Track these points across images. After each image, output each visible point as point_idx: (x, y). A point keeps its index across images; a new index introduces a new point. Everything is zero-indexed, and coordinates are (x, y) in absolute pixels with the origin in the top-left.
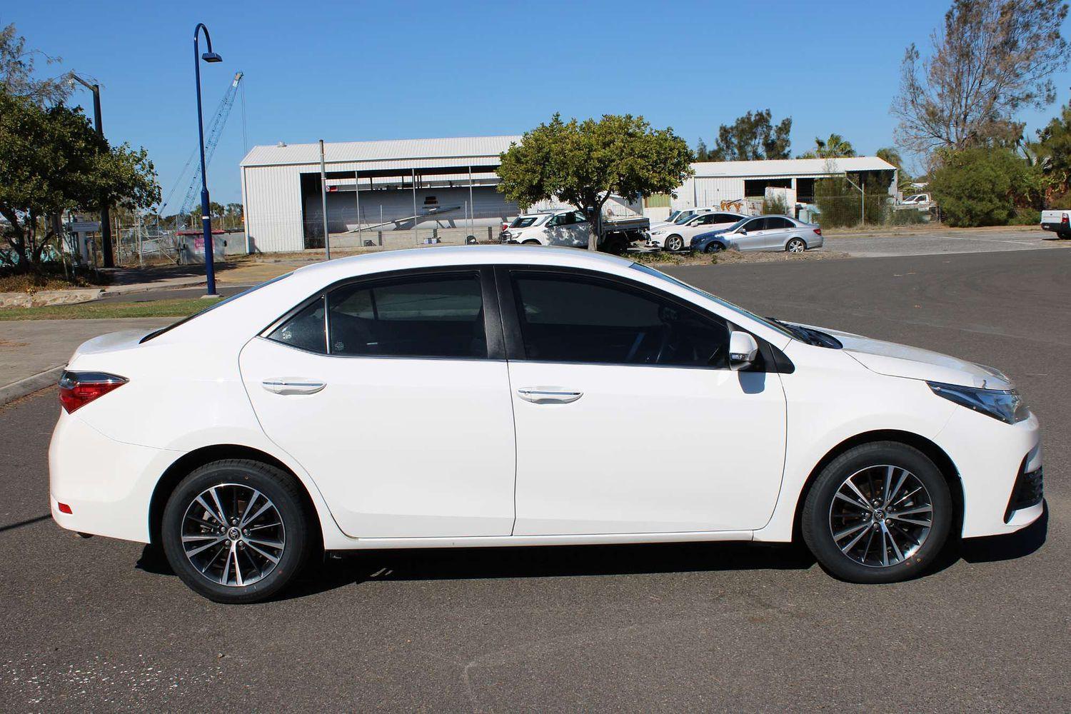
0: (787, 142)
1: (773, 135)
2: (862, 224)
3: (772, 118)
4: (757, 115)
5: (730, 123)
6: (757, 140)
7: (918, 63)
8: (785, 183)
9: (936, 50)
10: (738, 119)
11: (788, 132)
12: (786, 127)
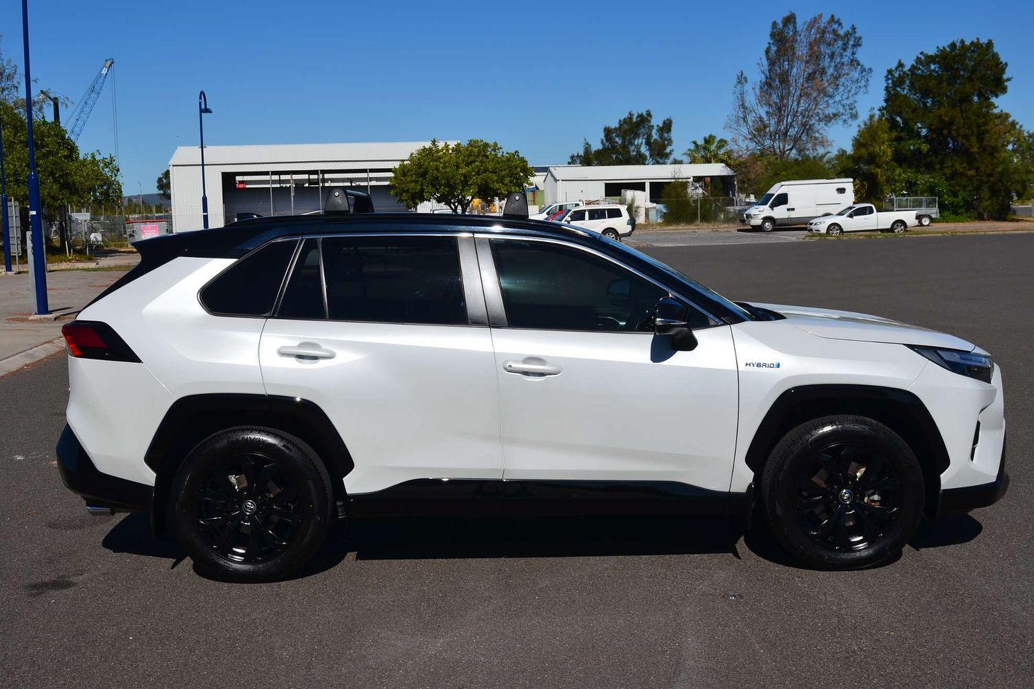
0: (670, 141)
1: (655, 135)
2: (698, 222)
3: (653, 117)
4: (638, 117)
5: (614, 124)
6: (640, 141)
7: (748, 87)
8: (639, 186)
9: (763, 76)
10: (620, 121)
11: (669, 130)
12: (667, 126)
